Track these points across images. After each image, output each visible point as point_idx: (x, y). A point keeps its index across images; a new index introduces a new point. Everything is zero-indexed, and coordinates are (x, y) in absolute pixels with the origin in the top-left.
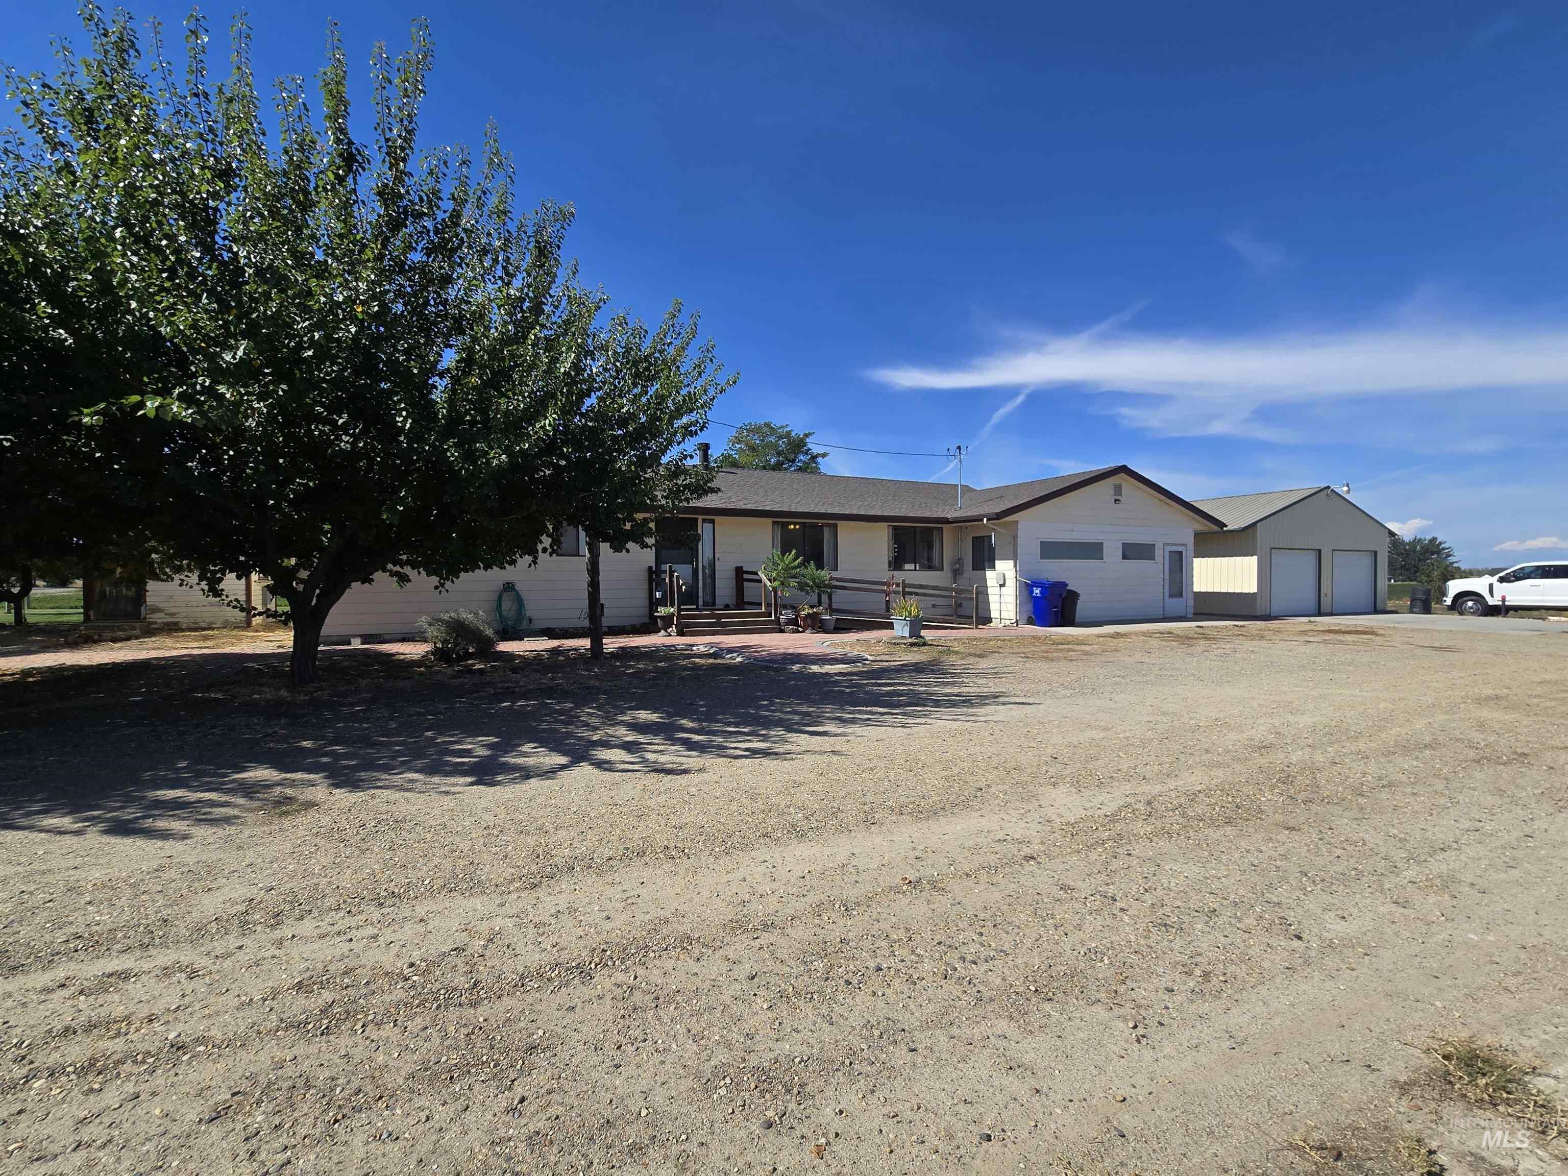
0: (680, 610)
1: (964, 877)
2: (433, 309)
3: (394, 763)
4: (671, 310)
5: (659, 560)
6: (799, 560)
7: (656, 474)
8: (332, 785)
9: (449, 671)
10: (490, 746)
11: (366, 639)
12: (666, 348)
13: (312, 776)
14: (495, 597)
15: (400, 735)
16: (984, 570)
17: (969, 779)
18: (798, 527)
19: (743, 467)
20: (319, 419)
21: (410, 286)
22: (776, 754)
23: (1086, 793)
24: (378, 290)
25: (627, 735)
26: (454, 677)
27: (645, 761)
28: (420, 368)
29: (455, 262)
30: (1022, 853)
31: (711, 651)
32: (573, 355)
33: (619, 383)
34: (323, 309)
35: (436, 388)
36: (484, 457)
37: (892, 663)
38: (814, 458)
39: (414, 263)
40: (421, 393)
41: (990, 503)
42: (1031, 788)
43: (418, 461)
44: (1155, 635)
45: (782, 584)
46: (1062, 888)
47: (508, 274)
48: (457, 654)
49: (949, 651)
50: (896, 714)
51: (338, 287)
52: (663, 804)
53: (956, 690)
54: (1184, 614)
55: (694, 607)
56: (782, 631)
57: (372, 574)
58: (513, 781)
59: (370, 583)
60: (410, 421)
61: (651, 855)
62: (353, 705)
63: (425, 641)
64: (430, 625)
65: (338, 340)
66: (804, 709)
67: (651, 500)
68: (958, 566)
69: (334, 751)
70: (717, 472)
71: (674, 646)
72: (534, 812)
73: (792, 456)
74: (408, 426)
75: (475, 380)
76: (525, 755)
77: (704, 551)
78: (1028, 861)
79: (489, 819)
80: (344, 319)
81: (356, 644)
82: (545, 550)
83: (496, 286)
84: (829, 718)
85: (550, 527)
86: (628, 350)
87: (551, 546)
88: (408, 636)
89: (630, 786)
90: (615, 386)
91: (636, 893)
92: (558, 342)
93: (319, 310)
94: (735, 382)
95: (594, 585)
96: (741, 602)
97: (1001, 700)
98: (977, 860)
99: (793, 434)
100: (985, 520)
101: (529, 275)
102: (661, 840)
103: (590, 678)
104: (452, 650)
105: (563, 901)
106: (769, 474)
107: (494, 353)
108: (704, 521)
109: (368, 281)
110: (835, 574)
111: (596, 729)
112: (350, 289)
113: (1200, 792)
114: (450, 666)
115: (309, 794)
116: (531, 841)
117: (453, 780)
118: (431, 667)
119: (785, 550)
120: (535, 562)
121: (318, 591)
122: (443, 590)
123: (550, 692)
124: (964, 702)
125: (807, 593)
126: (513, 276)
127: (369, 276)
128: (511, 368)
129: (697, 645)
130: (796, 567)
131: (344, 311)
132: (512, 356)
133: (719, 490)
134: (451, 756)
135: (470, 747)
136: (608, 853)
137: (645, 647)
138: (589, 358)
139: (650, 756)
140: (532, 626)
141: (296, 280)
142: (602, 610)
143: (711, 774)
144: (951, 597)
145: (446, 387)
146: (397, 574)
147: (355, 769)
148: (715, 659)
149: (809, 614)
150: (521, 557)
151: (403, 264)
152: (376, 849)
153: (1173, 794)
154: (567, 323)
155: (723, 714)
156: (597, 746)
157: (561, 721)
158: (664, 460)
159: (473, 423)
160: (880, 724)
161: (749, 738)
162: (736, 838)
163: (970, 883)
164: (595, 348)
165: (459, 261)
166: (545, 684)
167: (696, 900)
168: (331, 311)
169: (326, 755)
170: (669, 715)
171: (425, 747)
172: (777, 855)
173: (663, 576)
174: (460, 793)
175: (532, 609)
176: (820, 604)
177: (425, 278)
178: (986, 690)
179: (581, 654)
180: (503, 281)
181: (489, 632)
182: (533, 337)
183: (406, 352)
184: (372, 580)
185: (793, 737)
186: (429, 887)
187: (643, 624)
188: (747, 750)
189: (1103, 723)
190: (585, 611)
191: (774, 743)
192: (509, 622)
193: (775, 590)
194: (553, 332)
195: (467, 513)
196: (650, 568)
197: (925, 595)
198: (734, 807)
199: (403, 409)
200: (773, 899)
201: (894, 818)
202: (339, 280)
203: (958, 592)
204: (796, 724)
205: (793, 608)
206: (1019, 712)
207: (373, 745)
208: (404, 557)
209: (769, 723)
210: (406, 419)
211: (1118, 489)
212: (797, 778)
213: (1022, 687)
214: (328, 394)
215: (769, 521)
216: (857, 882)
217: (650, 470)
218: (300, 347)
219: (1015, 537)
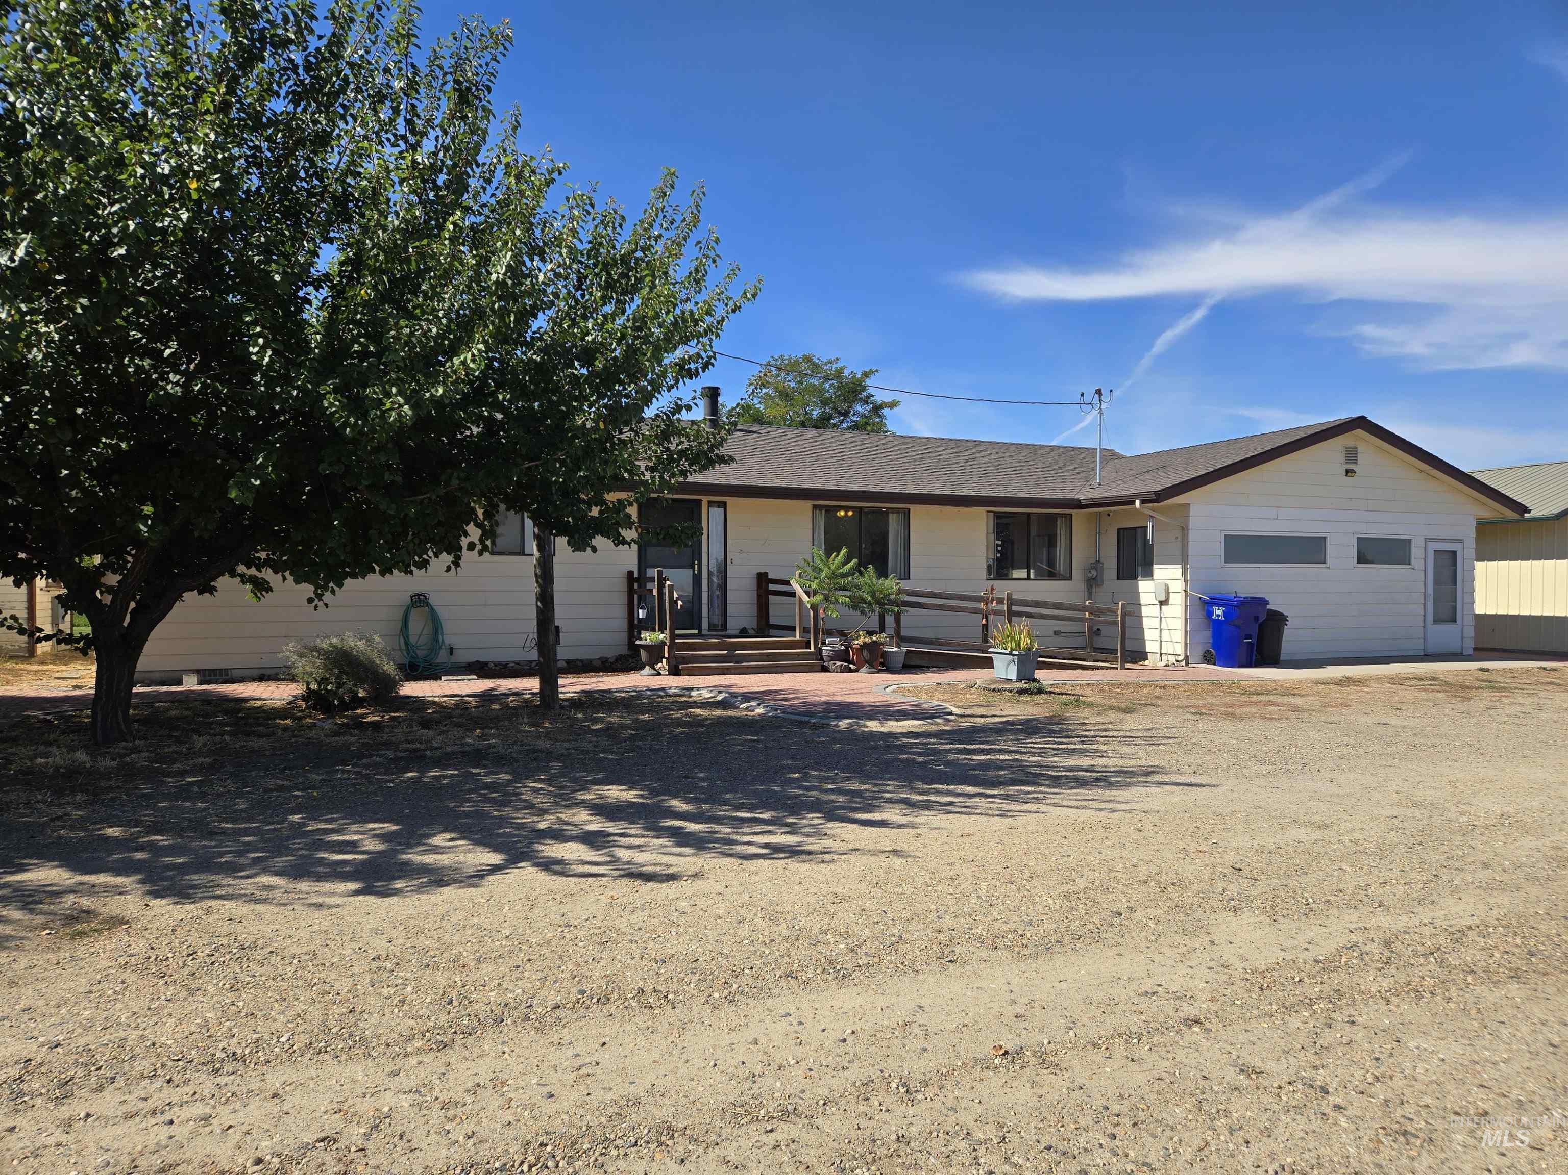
0: (673, 637)
1: (1090, 1047)
2: (304, 184)
3: (243, 861)
4: (660, 184)
5: (643, 562)
6: (852, 563)
7: (637, 434)
8: (150, 893)
9: (328, 725)
10: (385, 837)
11: (206, 676)
12: (653, 243)
13: (119, 880)
14: (399, 614)
15: (250, 819)
16: (1136, 578)
17: (1101, 897)
18: (850, 513)
19: (770, 424)
20: (133, 348)
21: (269, 149)
22: (810, 853)
23: (1285, 924)
24: (220, 156)
25: (591, 822)
26: (336, 734)
27: (614, 861)
28: (285, 272)
29: (335, 112)
30: (1181, 1014)
31: (720, 698)
32: (510, 254)
33: (583, 296)
34: (141, 185)
35: (309, 302)
36: (378, 408)
37: (989, 720)
38: (877, 409)
39: (275, 114)
40: (286, 311)
41: (1147, 476)
42: (1199, 914)
43: (282, 411)
44: (1408, 683)
45: (826, 598)
46: (1242, 1071)
47: (413, 132)
48: (342, 701)
49: (1077, 702)
50: (993, 796)
51: (163, 152)
52: (640, 924)
53: (1085, 762)
54: (1459, 651)
55: (696, 632)
56: (825, 669)
57: (214, 579)
58: (419, 889)
59: (212, 593)
60: (269, 352)
61: (618, 1003)
62: (182, 774)
63: (293, 679)
64: (301, 656)
65: (163, 231)
66: (855, 786)
67: (630, 473)
68: (1094, 573)
69: (151, 844)
70: (729, 431)
71: (663, 689)
72: (447, 936)
73: (845, 406)
74: (267, 359)
75: (365, 293)
76: (436, 850)
77: (711, 550)
78: (1190, 1027)
79: (380, 945)
80: (172, 199)
81: (190, 684)
82: (471, 546)
83: (396, 150)
84: (890, 801)
85: (480, 512)
86: (596, 246)
87: (481, 541)
88: (268, 672)
89: (592, 898)
90: (577, 301)
91: (594, 1059)
92: (491, 233)
93: (134, 187)
94: (754, 296)
95: (546, 599)
96: (764, 626)
97: (1157, 778)
98: (1111, 1022)
99: (846, 373)
100: (1138, 503)
101: (445, 132)
102: (634, 979)
103: (538, 737)
104: (334, 693)
105: (484, 1070)
106: (810, 433)
107: (394, 252)
108: (711, 504)
109: (205, 143)
110: (905, 585)
111: (543, 812)
112: (179, 155)
113: (1470, 928)
114: (328, 718)
115: (114, 906)
116: (441, 979)
117: (327, 886)
118: (300, 719)
119: (831, 548)
120: (456, 564)
121: (133, 605)
122: (320, 604)
123: (478, 757)
124: (1097, 780)
125: (863, 612)
126: (423, 134)
127: (207, 135)
128: (421, 274)
129: (698, 689)
130: (844, 576)
131: (171, 187)
132: (422, 255)
133: (732, 459)
134: (326, 850)
135: (355, 838)
136: (554, 998)
137: (618, 691)
138: (536, 258)
139: (624, 854)
140: (454, 659)
141: (101, 144)
142: (558, 635)
143: (712, 882)
144: (1083, 620)
145: (324, 302)
146: (253, 580)
147: (183, 869)
148: (725, 709)
149: (865, 643)
150: (436, 556)
151: (258, 116)
152: (211, 989)
153: (1426, 931)
154: (504, 204)
155: (734, 791)
156: (545, 838)
157: (494, 801)
158: (649, 412)
159: (364, 355)
160: (968, 811)
161: (770, 828)
162: (746, 978)
163: (1098, 1057)
164: (545, 243)
165: (342, 111)
166: (469, 745)
167: (683, 1071)
168: (152, 188)
169: (141, 848)
170: (654, 792)
171: (288, 838)
172: (805, 1006)
173: (649, 586)
174: (337, 906)
175: (452, 634)
176: (882, 629)
177: (291, 136)
178: (1133, 762)
179: (526, 701)
180: (406, 142)
181: (389, 668)
182: (451, 227)
183: (266, 250)
184: (215, 588)
185: (835, 827)
186: (287, 1046)
187: (620, 658)
188: (766, 846)
189: (1317, 818)
190: (531, 637)
191: (808, 836)
192: (418, 652)
193: (814, 607)
194: (483, 218)
195: (355, 489)
196: (630, 573)
197: (1042, 616)
198: (744, 931)
199: (259, 335)
200: (800, 1072)
201: (984, 954)
202: (164, 141)
203: (1096, 612)
204: (843, 808)
205: (842, 634)
206: (1185, 797)
207: (212, 834)
208: (263, 555)
209: (798, 807)
210: (263, 349)
211: (1351, 455)
212: (839, 890)
213: (1191, 759)
214: (148, 312)
215: (807, 505)
216: (925, 1050)
217: (626, 429)
218: (108, 243)
219: (1184, 529)
